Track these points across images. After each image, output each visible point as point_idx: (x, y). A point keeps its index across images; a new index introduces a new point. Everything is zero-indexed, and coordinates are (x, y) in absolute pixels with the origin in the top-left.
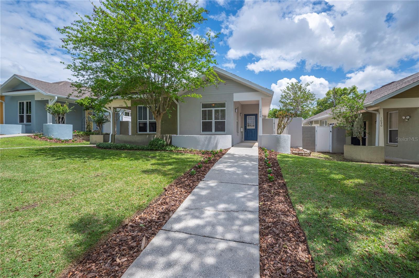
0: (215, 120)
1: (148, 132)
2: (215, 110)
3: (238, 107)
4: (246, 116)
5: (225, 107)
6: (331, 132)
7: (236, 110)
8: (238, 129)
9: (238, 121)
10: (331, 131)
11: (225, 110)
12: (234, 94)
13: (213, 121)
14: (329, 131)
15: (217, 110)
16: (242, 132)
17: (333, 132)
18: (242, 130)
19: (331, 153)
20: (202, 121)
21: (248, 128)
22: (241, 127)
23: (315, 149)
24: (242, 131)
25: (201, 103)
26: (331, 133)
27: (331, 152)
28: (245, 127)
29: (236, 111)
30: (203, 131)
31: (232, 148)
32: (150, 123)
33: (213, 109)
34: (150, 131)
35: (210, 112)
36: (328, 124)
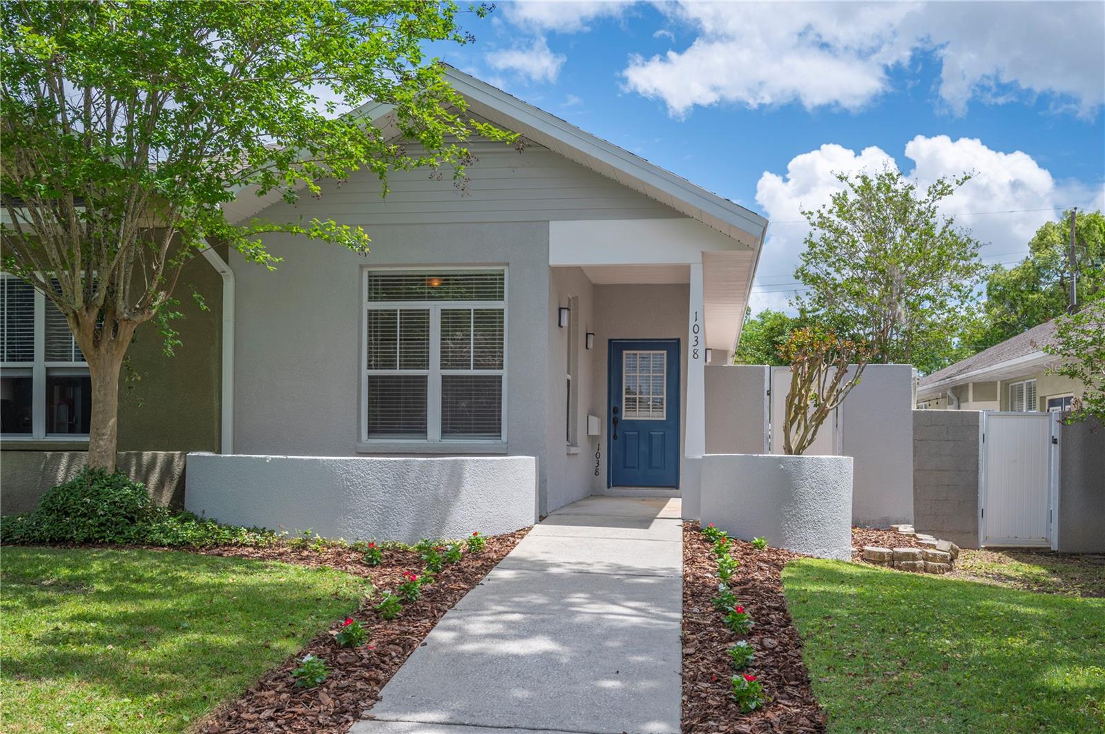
0: (443, 367)
1: (39, 433)
2: (444, 312)
3: (576, 299)
4: (617, 348)
5: (501, 298)
6: (1055, 441)
7: (565, 314)
8: (575, 422)
9: (575, 377)
10: (1057, 437)
11: (501, 312)
12: (554, 226)
13: (434, 374)
14: (1048, 440)
15: (455, 312)
16: (593, 439)
17: (1063, 442)
18: (597, 426)
19: (1055, 554)
20: (366, 373)
21: (626, 415)
22: (592, 412)
23: (976, 532)
24: (594, 431)
25: (362, 267)
26: (1055, 449)
27: (1055, 547)
28: (614, 411)
29: (565, 323)
30: (372, 431)
31: (538, 528)
32: (51, 381)
33: (435, 308)
34: (50, 429)
35: (418, 321)
36: (1043, 398)
